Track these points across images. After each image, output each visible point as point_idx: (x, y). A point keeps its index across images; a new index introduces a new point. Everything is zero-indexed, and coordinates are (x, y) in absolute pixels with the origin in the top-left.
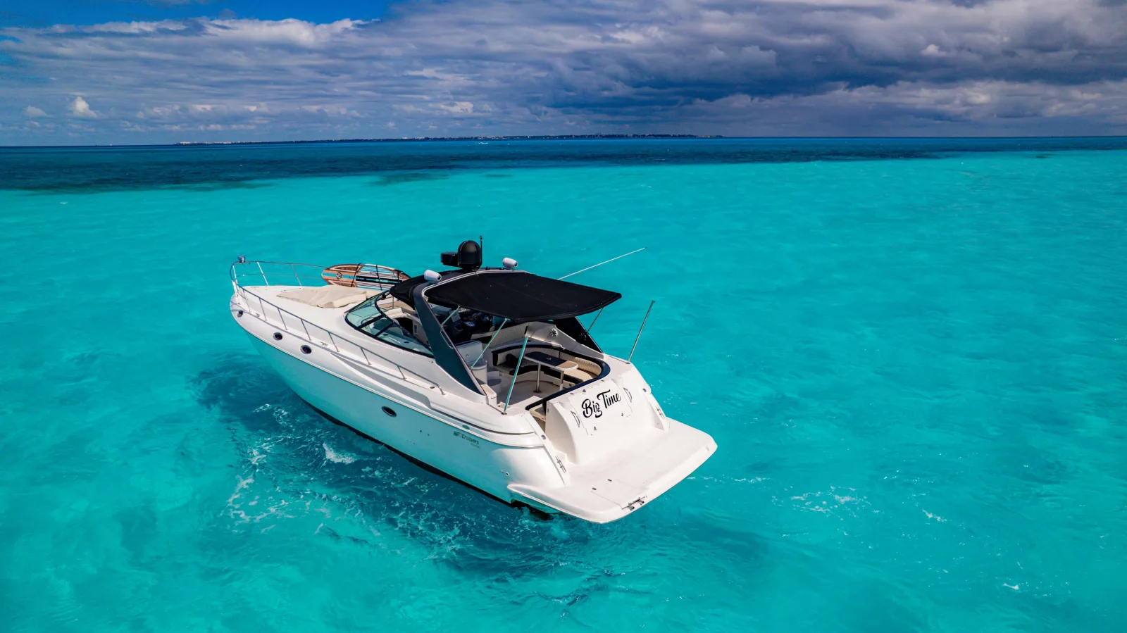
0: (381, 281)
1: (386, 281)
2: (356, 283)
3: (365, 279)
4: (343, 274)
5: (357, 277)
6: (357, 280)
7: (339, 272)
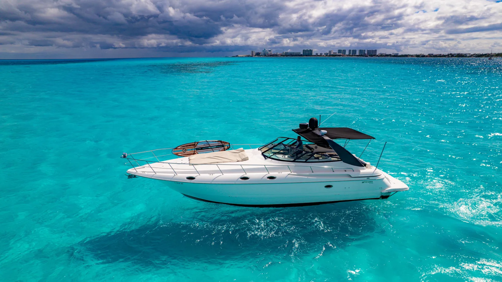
0: (212, 147)
1: (215, 147)
2: (196, 152)
3: (202, 149)
4: (187, 149)
5: (196, 148)
6: (196, 150)
7: (184, 148)
